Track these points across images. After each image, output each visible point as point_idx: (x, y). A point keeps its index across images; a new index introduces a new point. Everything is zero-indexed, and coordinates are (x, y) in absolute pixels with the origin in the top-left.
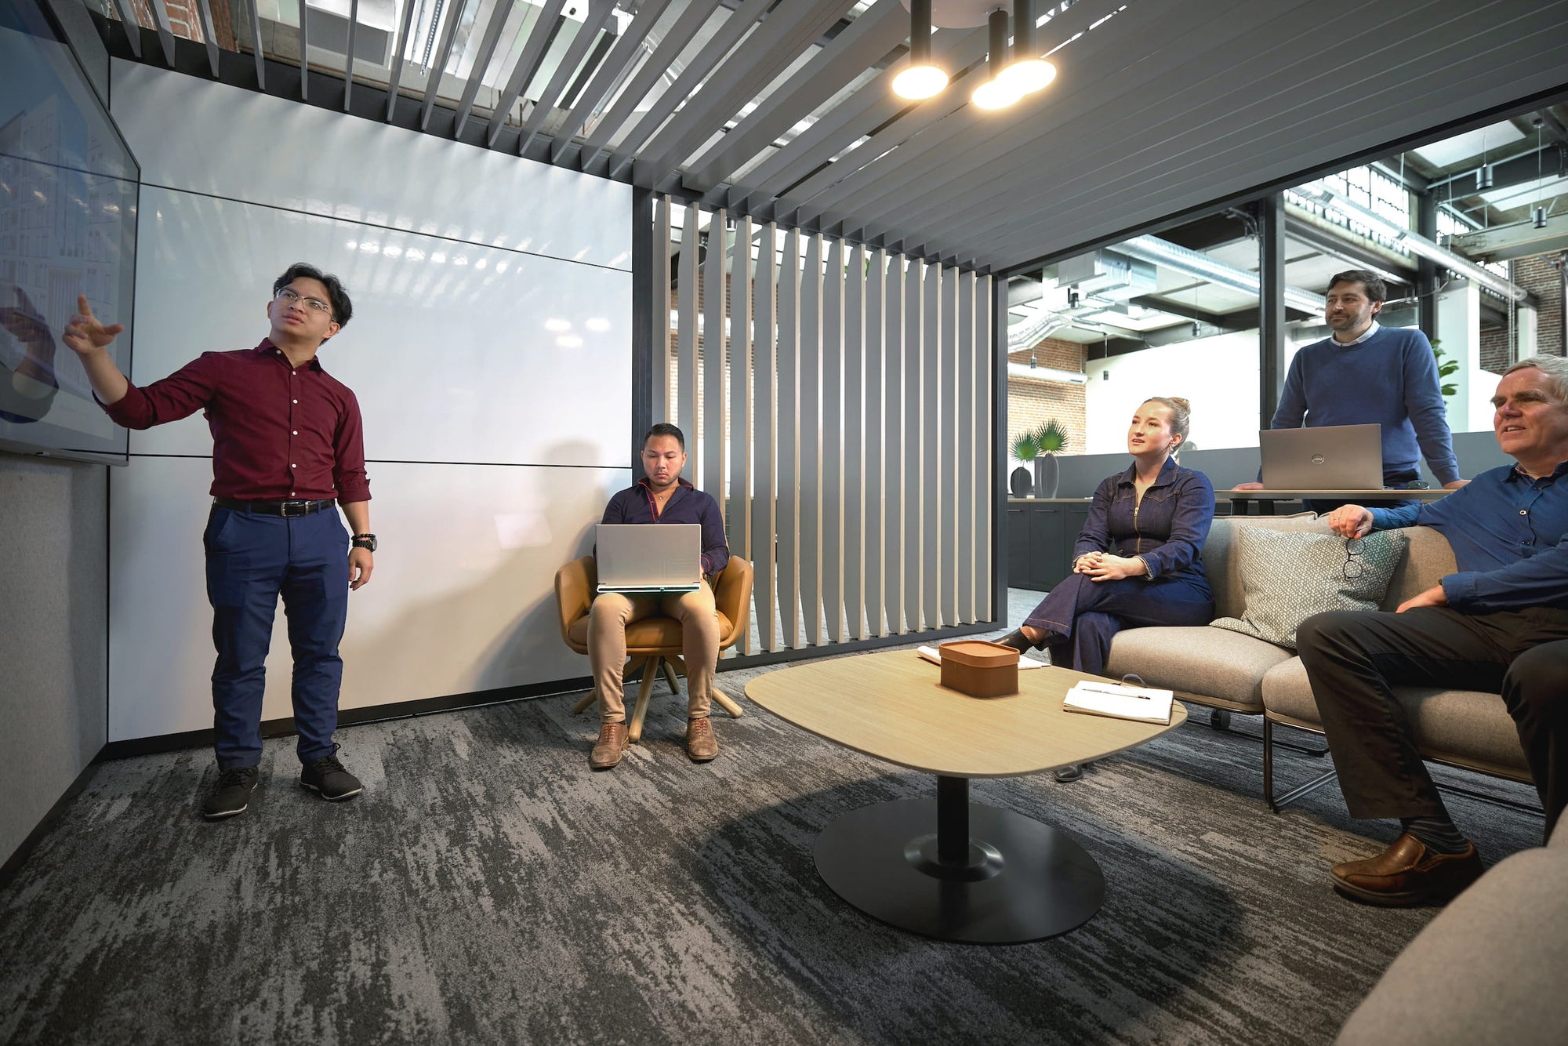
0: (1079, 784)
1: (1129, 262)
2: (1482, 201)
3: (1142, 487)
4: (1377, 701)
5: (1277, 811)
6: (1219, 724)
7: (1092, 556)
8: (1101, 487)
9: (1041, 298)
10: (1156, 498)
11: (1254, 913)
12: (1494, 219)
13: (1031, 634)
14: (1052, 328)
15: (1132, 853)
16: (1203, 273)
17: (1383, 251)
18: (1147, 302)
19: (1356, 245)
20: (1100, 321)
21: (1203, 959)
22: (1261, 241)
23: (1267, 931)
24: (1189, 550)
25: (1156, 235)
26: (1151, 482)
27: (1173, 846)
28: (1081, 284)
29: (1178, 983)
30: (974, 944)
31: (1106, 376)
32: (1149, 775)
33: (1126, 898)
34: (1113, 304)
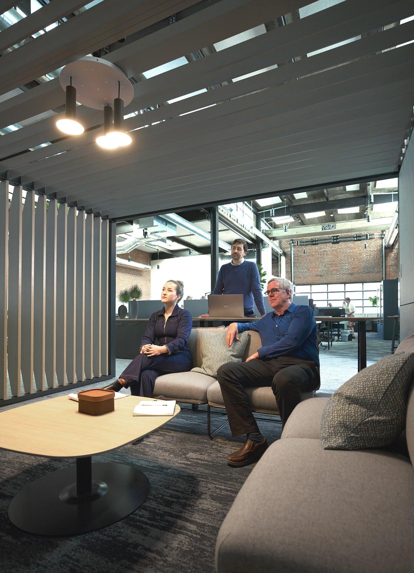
0: (142, 444)
1: (166, 222)
2: (272, 220)
3: (167, 316)
4: (239, 394)
5: (212, 439)
6: (195, 409)
7: (147, 346)
8: (152, 316)
9: (132, 232)
10: (172, 321)
11: (203, 481)
12: (275, 226)
13: (122, 381)
14: (137, 245)
15: (161, 469)
16: (193, 231)
17: (247, 232)
18: (174, 239)
19: (240, 228)
20: (156, 245)
21: (184, 506)
22: (211, 222)
23: (207, 487)
24: (183, 341)
25: (176, 213)
26: (170, 314)
27: (176, 462)
28: (148, 228)
29: (175, 519)
30: (92, 531)
31: (158, 267)
32: (169, 434)
33: (158, 489)
34: (161, 238)
